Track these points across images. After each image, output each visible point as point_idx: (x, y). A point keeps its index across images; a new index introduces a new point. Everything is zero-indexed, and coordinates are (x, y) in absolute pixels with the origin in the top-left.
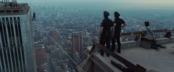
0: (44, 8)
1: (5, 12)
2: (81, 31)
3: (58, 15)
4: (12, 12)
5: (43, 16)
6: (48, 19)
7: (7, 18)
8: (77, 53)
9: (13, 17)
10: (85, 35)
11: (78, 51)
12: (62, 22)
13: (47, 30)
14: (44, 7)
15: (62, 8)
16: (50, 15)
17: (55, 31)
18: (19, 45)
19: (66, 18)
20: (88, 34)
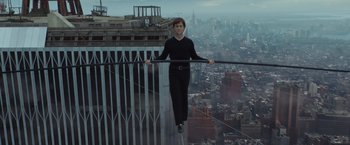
0: (219, 25)
1: (133, 39)
2: (298, 78)
3: (247, 42)
4: (146, 39)
5: (216, 42)
6: (225, 47)
7: (134, 53)
8: (283, 131)
9: (146, 49)
10: (308, 90)
11: (286, 126)
12: (253, 55)
13: (221, 71)
14: (219, 22)
15: (256, 26)
16: (231, 39)
17: (238, 75)
18: (151, 113)
19: (263, 48)
20: (314, 87)
